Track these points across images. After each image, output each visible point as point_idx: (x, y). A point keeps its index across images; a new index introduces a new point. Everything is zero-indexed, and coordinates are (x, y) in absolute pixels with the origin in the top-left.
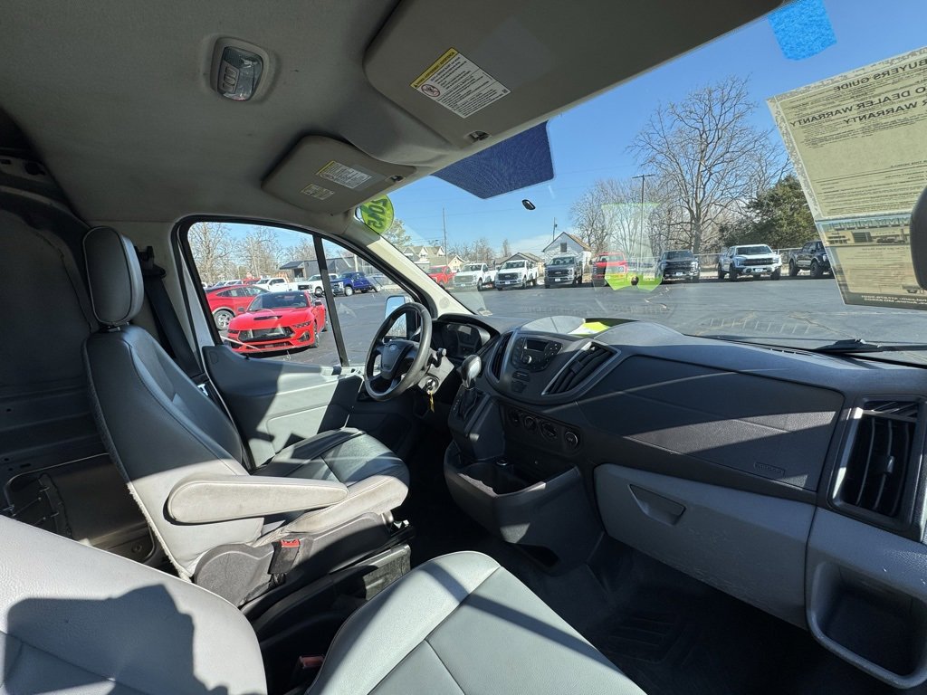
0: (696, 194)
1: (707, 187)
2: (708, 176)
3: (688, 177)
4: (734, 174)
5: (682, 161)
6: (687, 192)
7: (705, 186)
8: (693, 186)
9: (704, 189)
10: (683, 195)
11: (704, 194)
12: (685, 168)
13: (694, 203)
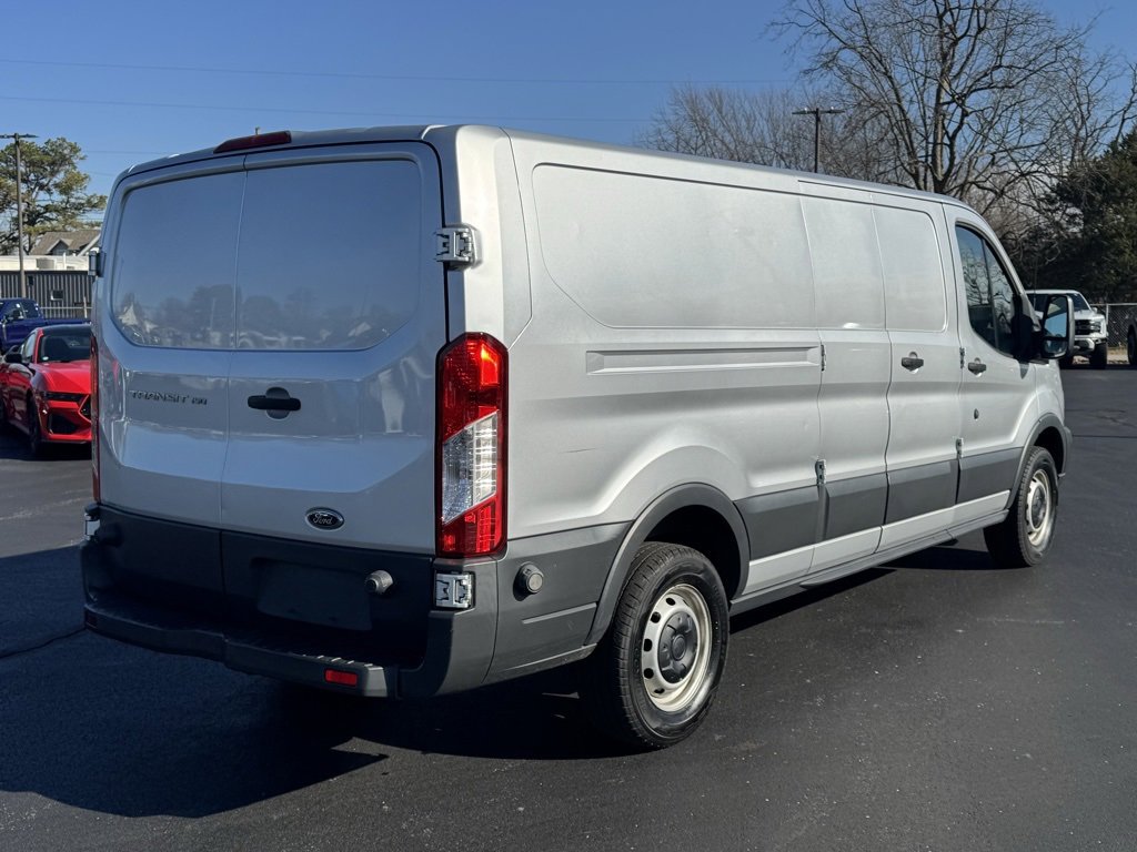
0: (934, 155)
1: (959, 141)
2: (957, 118)
3: (913, 113)
4: (1016, 116)
5: (899, 74)
6: (912, 153)
7: (952, 139)
8: (926, 138)
9: (951, 146)
10: (906, 159)
11: (952, 159)
12: (908, 91)
13: (930, 178)
